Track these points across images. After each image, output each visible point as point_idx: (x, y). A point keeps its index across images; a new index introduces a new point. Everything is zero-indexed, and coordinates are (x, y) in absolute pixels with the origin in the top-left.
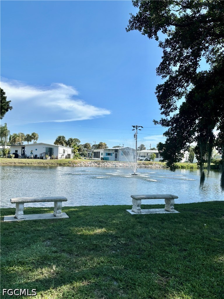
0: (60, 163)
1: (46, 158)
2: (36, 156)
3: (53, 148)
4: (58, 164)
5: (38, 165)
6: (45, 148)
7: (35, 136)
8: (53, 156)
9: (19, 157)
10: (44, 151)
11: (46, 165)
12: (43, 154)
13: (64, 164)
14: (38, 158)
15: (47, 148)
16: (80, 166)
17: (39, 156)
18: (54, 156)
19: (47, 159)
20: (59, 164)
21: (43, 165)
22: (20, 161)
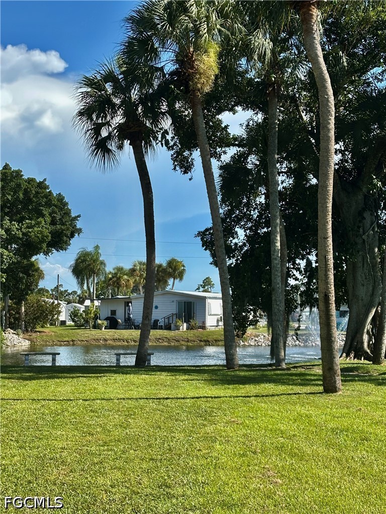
0: (205, 339)
1: (177, 328)
2: (156, 321)
3: (194, 303)
4: (201, 341)
5: (155, 344)
6: (175, 303)
7: (175, 267)
8: (192, 323)
9: (118, 327)
10: (173, 309)
11: (173, 344)
12: (171, 317)
13: (216, 341)
14: (161, 328)
15: (179, 303)
16: (255, 345)
17: (161, 323)
18: (196, 322)
19: (179, 329)
20: (205, 341)
21: (166, 344)
22: (116, 336)
